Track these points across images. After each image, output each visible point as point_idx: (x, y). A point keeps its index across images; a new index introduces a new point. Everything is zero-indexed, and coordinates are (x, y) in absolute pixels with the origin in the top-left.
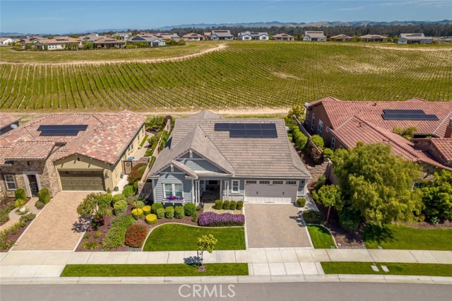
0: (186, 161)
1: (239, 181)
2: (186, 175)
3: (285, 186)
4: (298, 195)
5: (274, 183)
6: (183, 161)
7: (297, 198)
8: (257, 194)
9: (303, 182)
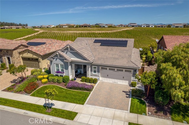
0: (67, 52)
1: (97, 67)
2: (65, 59)
3: (124, 73)
4: (132, 79)
5: (117, 70)
6: (65, 52)
7: (132, 81)
8: (107, 76)
9: (135, 71)
